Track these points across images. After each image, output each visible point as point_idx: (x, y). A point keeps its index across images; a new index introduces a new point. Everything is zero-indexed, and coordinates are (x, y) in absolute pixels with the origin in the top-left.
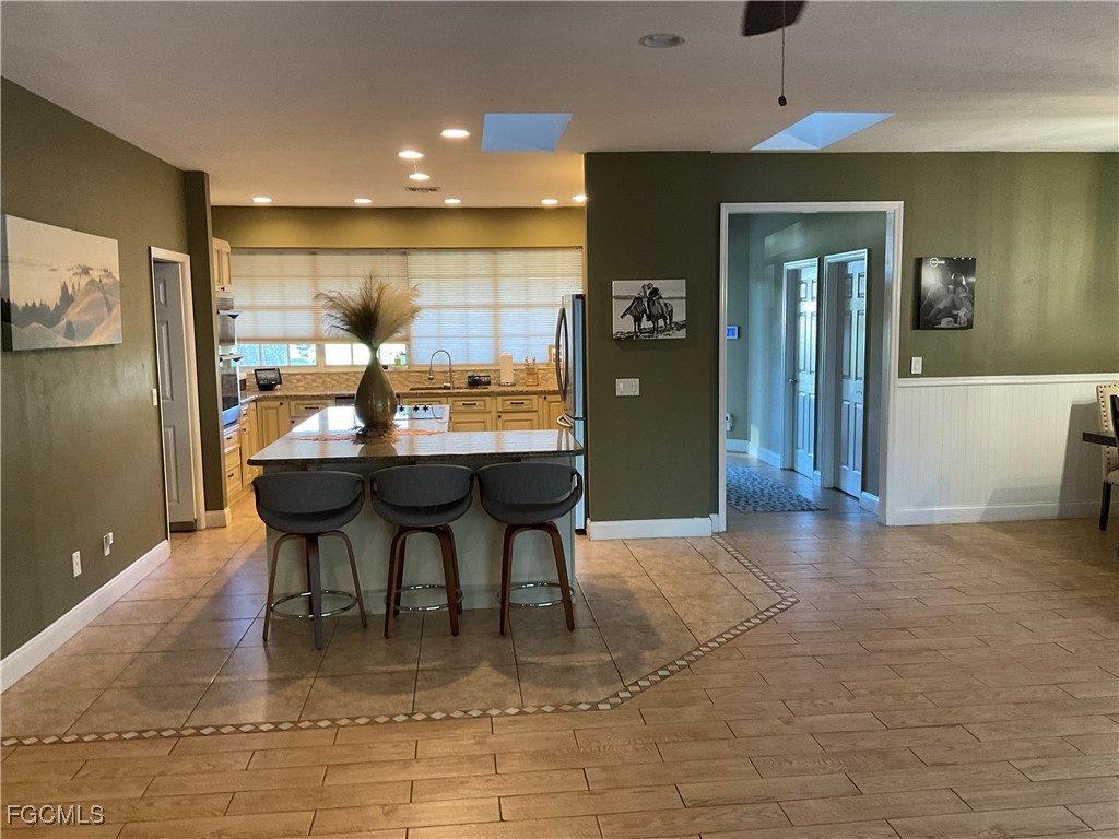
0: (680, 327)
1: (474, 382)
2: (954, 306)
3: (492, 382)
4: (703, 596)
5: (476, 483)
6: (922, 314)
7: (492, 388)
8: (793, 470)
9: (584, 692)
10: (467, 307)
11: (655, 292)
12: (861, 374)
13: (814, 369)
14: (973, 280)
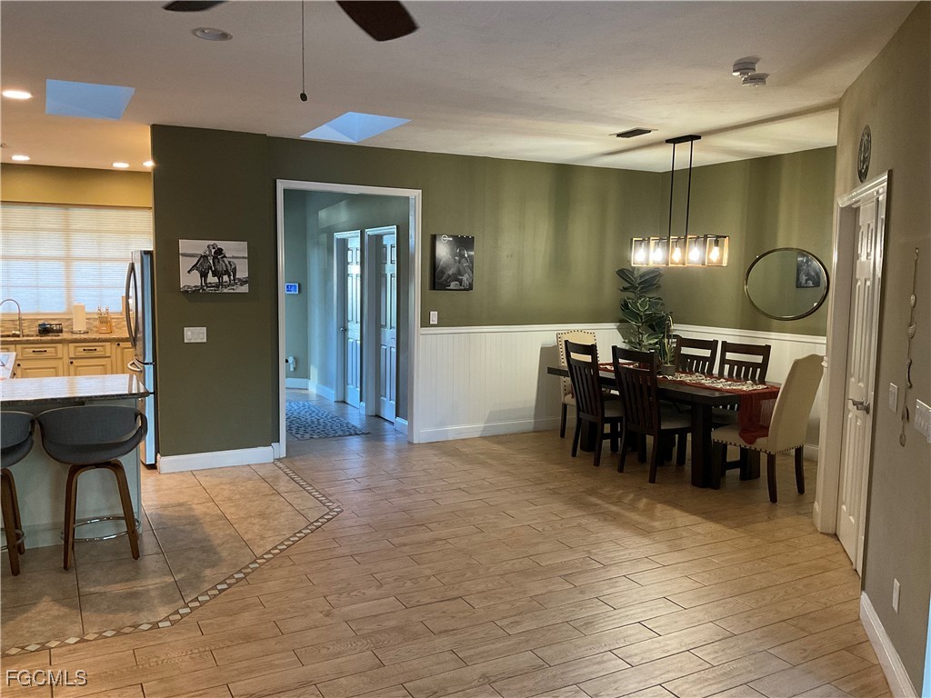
0: (243, 282)
1: (45, 330)
2: (459, 273)
3: (64, 330)
4: (262, 515)
5: (37, 426)
6: (437, 279)
7: (64, 336)
8: (344, 402)
9: (145, 614)
10: (36, 258)
11: (219, 251)
12: (394, 324)
13: (359, 320)
14: (473, 253)
